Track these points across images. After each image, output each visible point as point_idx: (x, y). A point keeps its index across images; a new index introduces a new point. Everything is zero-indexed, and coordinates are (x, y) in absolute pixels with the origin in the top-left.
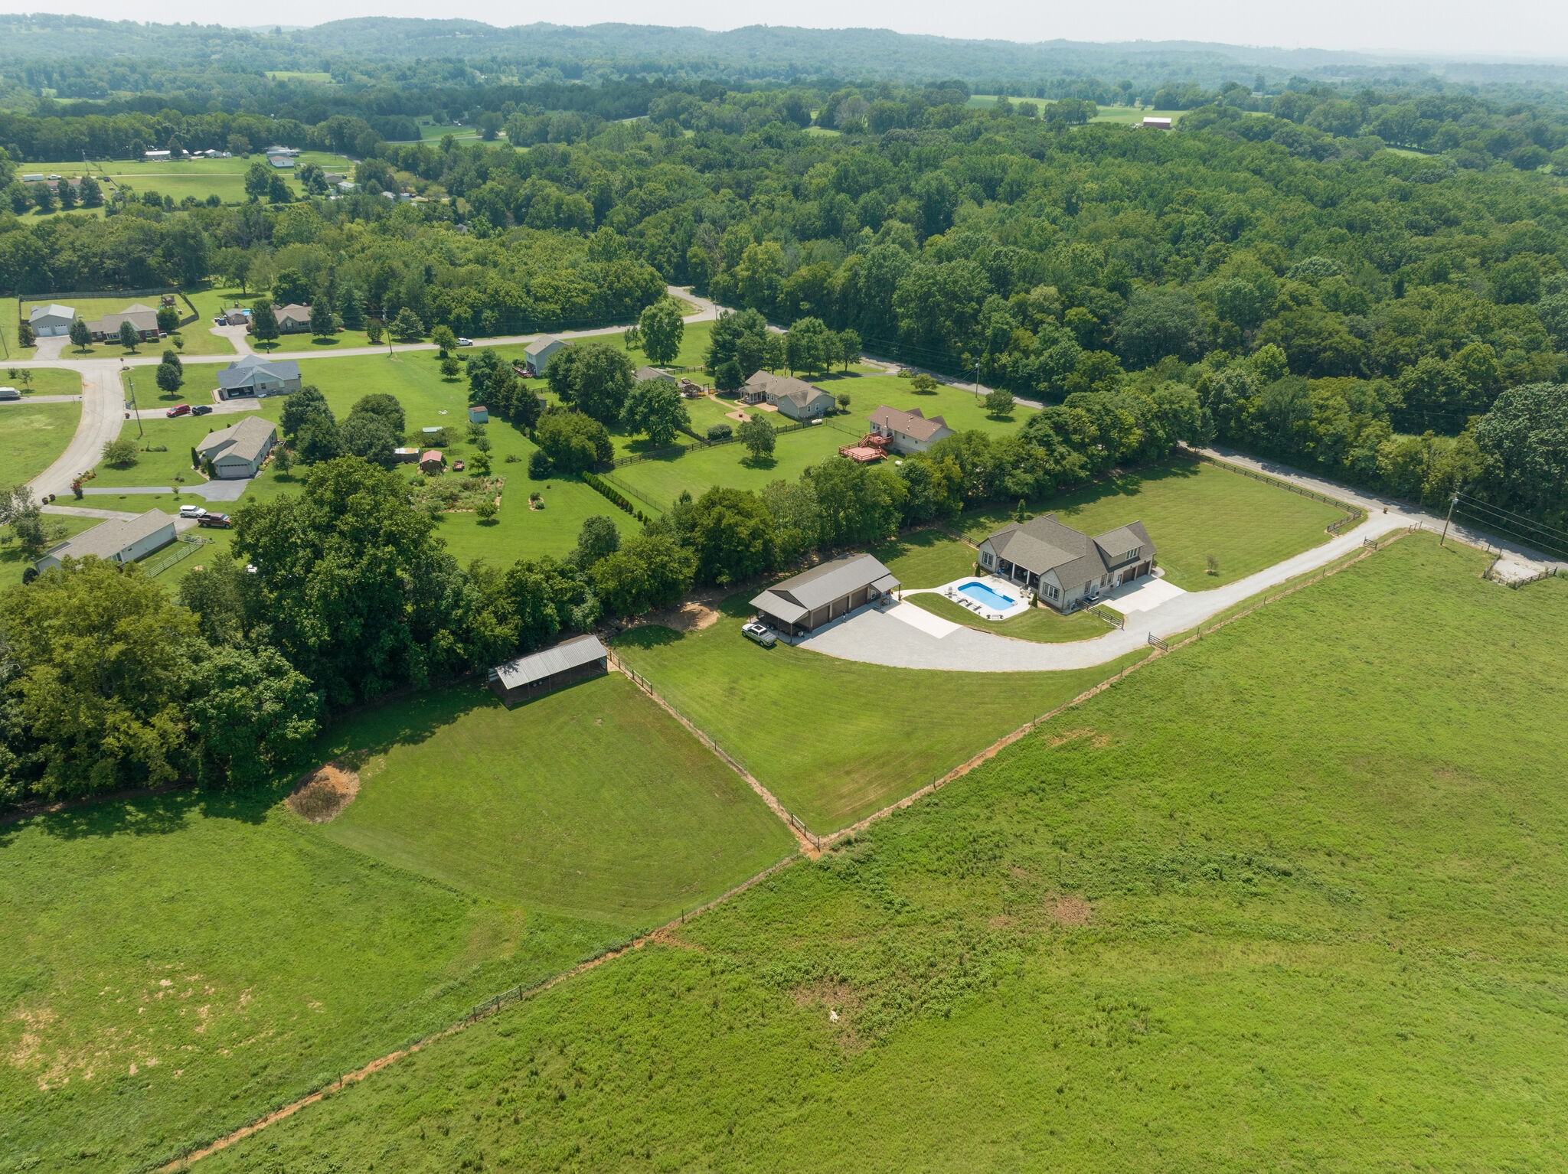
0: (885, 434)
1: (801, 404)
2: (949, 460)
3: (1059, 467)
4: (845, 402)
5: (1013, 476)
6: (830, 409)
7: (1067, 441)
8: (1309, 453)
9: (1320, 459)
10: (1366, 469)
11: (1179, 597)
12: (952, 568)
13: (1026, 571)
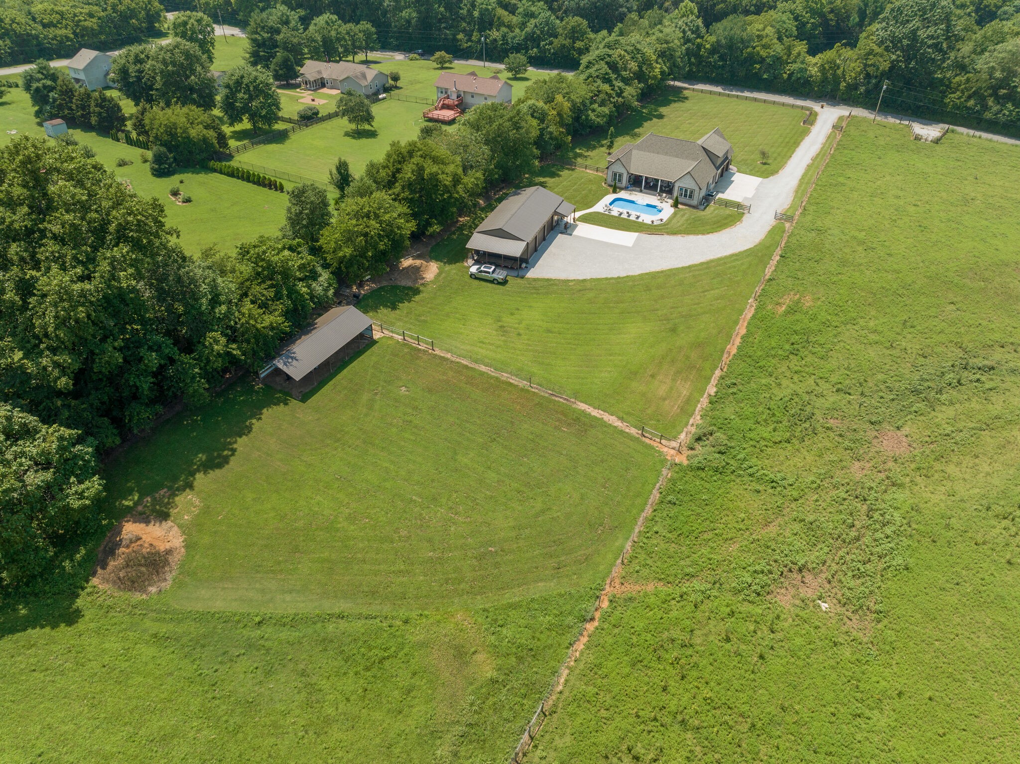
0: (454, 97)
1: (364, 83)
2: (559, 98)
3: (620, 99)
4: (396, 78)
5: (594, 111)
6: (387, 85)
7: (620, 77)
8: (756, 73)
9: (765, 76)
10: (799, 78)
11: (761, 183)
12: (590, 190)
13: (657, 180)
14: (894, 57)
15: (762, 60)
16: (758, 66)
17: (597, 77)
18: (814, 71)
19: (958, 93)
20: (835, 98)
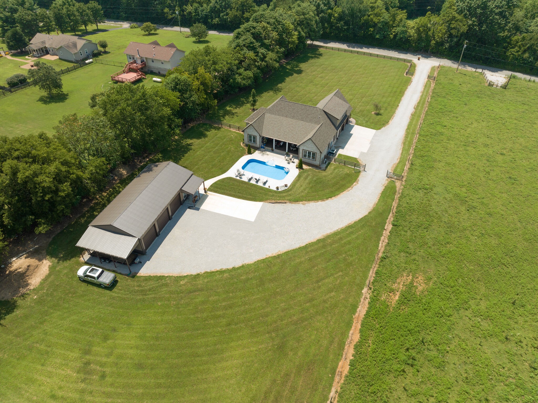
0: (139, 62)
1: (74, 51)
2: (201, 70)
3: (264, 63)
4: (104, 45)
5: (240, 74)
6: (96, 52)
7: (263, 45)
8: (371, 34)
9: (377, 37)
10: (402, 38)
11: (375, 135)
12: (229, 152)
13: (285, 143)
14: (470, 22)
15: (375, 25)
16: (372, 29)
17: (244, 45)
18: (412, 32)
19: (516, 48)
20: (427, 52)
